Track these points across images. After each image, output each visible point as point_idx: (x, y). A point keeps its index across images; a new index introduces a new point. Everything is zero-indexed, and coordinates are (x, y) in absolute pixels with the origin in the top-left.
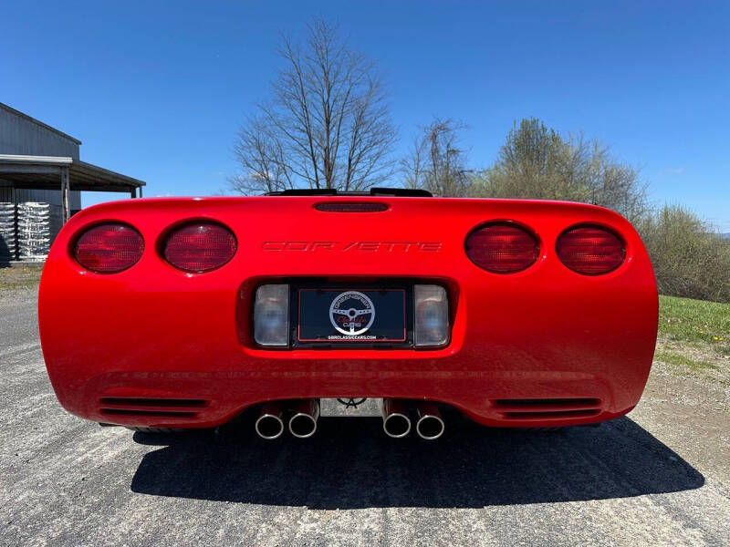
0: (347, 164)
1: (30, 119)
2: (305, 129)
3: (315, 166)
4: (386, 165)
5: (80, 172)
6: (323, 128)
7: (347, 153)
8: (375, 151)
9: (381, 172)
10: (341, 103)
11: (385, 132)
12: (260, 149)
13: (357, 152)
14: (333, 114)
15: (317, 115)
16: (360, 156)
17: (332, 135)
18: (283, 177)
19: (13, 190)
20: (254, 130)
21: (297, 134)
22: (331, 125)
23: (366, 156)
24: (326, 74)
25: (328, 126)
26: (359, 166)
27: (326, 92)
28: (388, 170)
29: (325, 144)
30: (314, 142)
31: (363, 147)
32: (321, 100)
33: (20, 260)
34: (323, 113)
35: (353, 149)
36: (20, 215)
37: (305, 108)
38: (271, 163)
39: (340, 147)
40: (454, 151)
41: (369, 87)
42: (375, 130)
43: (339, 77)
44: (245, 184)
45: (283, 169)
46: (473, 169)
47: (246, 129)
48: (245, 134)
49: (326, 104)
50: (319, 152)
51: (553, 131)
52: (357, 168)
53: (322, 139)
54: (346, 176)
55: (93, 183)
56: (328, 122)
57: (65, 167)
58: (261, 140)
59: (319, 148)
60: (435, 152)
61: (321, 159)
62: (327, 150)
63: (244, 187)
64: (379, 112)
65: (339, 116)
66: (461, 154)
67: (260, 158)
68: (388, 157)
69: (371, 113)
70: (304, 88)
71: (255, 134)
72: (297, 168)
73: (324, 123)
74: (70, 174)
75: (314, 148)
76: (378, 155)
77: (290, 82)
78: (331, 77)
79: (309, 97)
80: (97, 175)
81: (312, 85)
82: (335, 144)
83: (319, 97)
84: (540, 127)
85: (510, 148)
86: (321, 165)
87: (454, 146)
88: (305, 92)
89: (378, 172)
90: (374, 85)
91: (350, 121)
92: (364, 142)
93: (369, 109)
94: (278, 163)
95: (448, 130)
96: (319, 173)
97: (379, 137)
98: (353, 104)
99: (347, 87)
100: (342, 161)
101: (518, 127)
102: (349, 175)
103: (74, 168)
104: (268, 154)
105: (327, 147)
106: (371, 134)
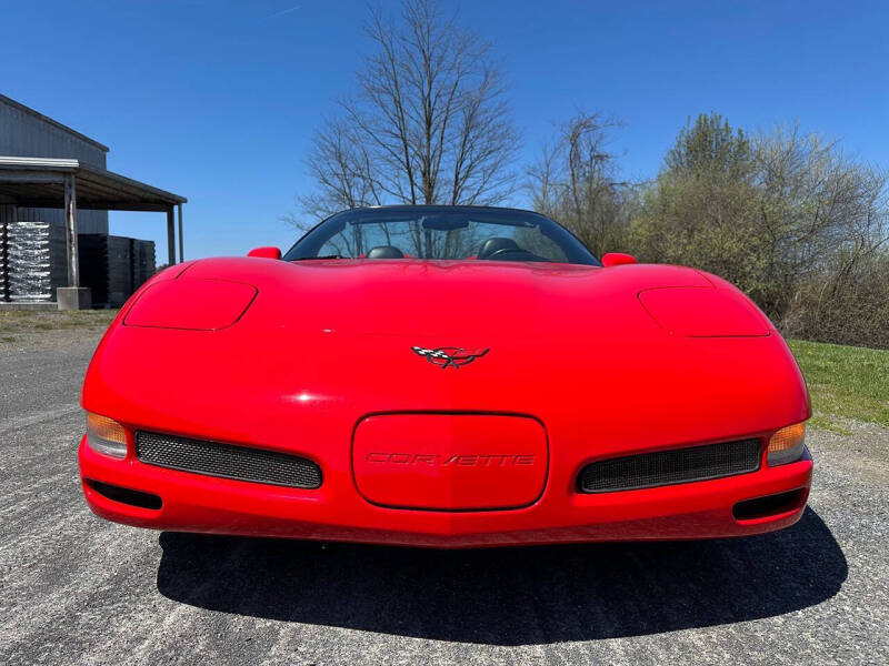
0: (453, 178)
1: (38, 115)
2: (398, 132)
3: (412, 181)
4: (506, 179)
5: (93, 182)
6: (422, 131)
7: (453, 164)
8: (490, 161)
9: (499, 188)
10: (445, 99)
11: (503, 136)
12: (340, 162)
13: (466, 163)
14: (435, 113)
15: (414, 114)
16: (470, 167)
17: (434, 141)
18: (369, 197)
19: (15, 209)
20: (333, 135)
21: (389, 140)
22: (433, 127)
23: (478, 168)
24: (428, 60)
25: (428, 129)
26: (469, 182)
27: (426, 82)
28: (506, 187)
29: (425, 153)
30: (410, 151)
31: (475, 156)
32: (420, 94)
33: (11, 301)
34: (422, 112)
35: (462, 160)
36: (10, 239)
37: (398, 103)
38: (356, 179)
39: (444, 157)
40: (601, 157)
41: (483, 78)
42: (491, 134)
43: (444, 63)
44: (321, 205)
45: (370, 186)
46: (627, 180)
47: (324, 134)
48: (321, 140)
49: (426, 100)
50: (416, 162)
51: (740, 132)
52: (466, 184)
53: (420, 146)
54: (452, 194)
55: (117, 199)
56: (429, 124)
57: (70, 173)
58: (343, 149)
59: (417, 158)
60: (575, 158)
61: (419, 174)
62: (427, 161)
63: (320, 209)
64: (496, 110)
65: (444, 116)
66: (611, 160)
67: (340, 171)
68: (506, 170)
69: (486, 112)
70: (399, 78)
71: (335, 141)
72: (388, 184)
73: (424, 125)
74: (77, 184)
75: (410, 159)
76: (494, 167)
77: (380, 70)
78: (433, 63)
79: (404, 90)
80: (119, 186)
81: (407, 74)
82: (438, 153)
83: (417, 90)
84: (722, 126)
85: (679, 153)
86: (419, 180)
87: (601, 150)
88: (399, 83)
89: (493, 190)
90: (491, 74)
91: (458, 121)
92: (477, 148)
93: (483, 106)
94: (364, 178)
95: (595, 128)
96: (416, 190)
97: (497, 144)
98: (461, 99)
99: (455, 78)
100: (446, 173)
101: (693, 125)
102: (455, 193)
103: (82, 175)
104: (351, 166)
105: (427, 157)
106: (485, 139)
